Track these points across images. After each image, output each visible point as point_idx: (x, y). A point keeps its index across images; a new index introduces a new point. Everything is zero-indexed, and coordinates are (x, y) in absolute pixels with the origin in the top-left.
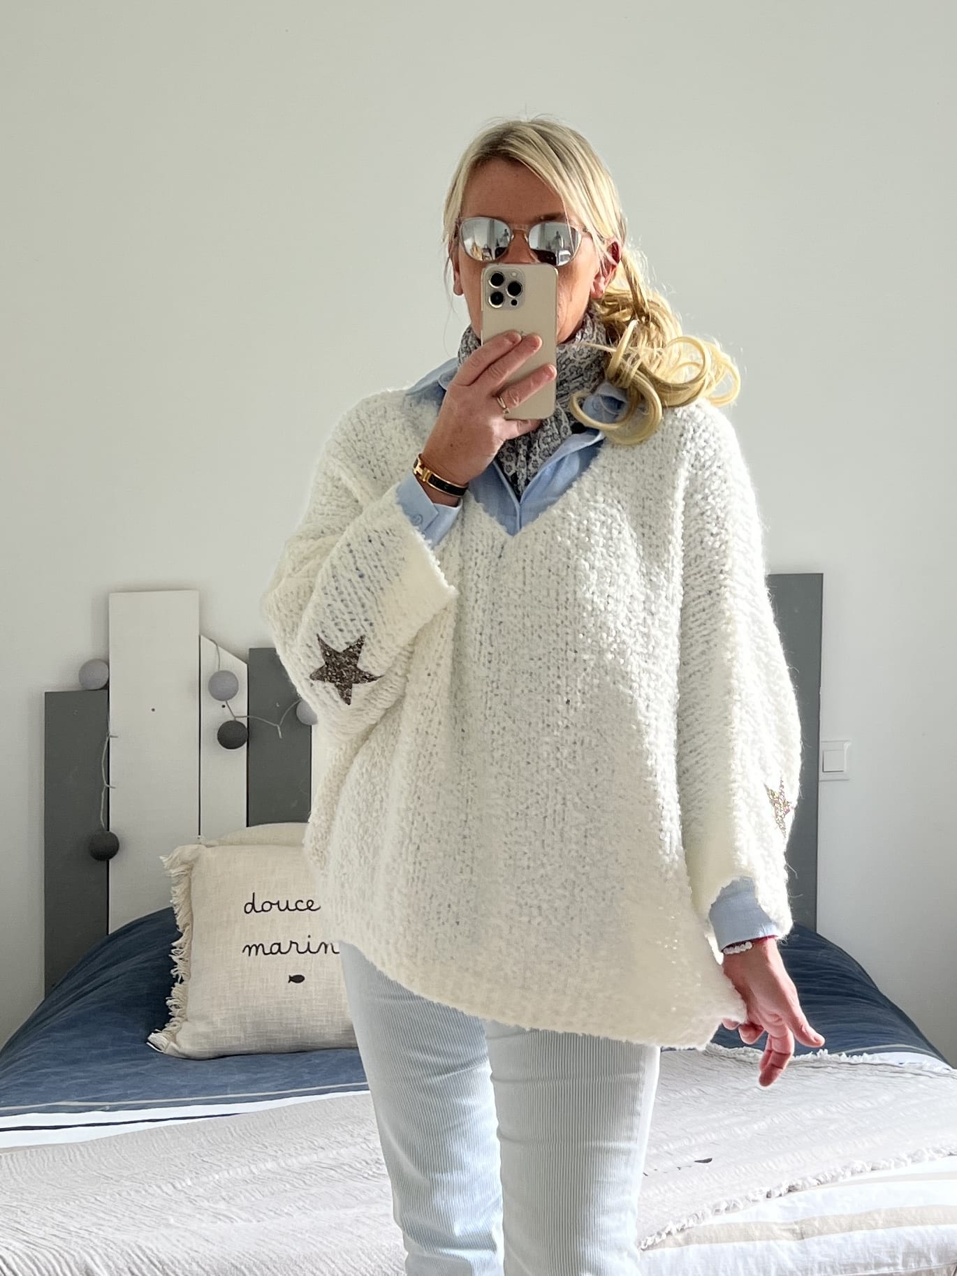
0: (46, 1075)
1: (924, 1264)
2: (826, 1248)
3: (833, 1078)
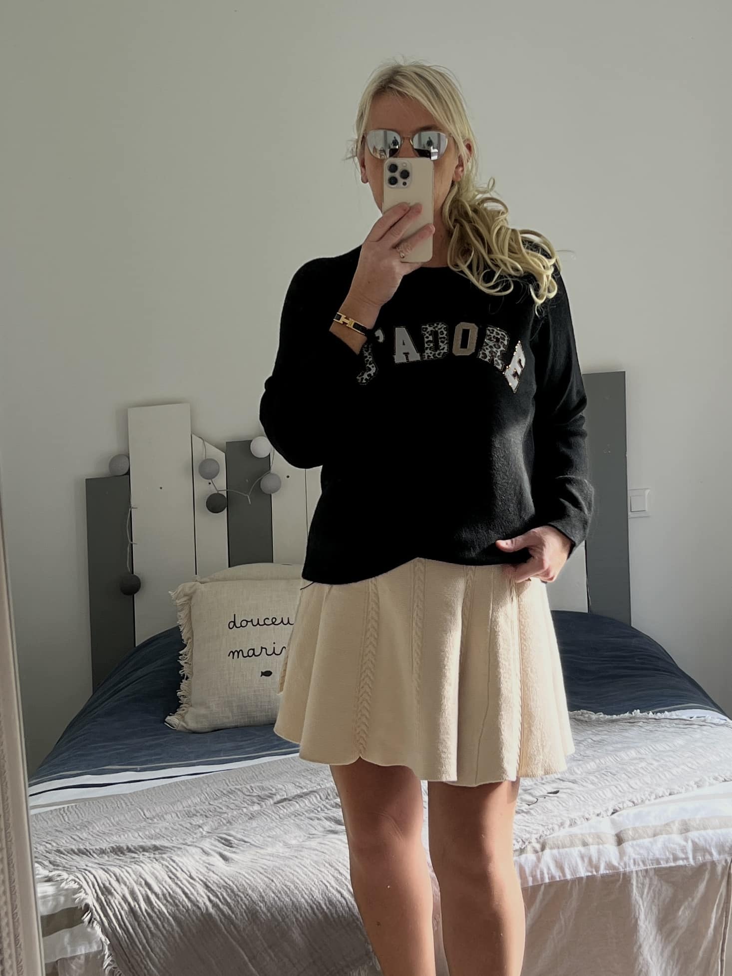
0: (95, 748)
1: (708, 857)
2: (638, 849)
3: (643, 730)
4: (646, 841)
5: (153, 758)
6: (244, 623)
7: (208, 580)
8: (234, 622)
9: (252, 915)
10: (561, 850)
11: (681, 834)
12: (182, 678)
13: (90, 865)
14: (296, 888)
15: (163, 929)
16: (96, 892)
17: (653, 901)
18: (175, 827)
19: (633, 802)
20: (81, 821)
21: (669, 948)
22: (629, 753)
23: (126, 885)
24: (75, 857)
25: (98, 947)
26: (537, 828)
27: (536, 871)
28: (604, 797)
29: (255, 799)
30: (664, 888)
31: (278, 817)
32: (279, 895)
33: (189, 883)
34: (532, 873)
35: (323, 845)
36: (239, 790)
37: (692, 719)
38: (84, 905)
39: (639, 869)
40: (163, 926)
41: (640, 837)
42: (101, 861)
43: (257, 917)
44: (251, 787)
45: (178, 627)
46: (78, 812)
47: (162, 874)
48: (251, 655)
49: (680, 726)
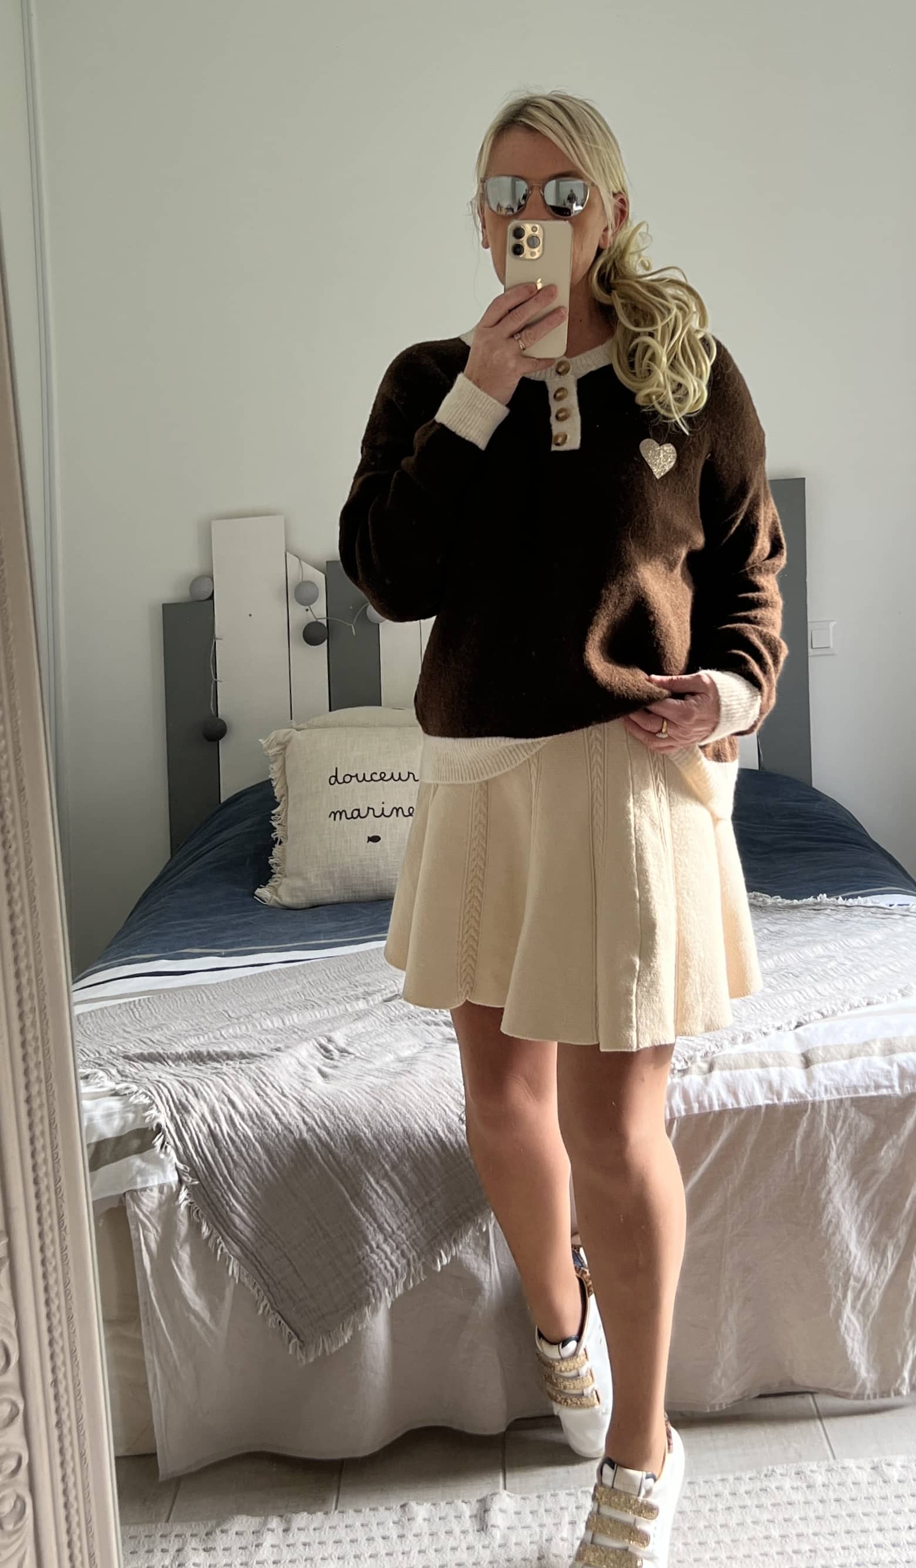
0: (174, 926)
2: (829, 1073)
3: (832, 919)
4: (840, 1064)
5: (241, 940)
6: (348, 779)
7: (306, 727)
8: (336, 777)
9: (355, 1142)
10: (733, 1072)
11: (884, 1056)
12: (273, 843)
13: (163, 1076)
14: (409, 1111)
15: (248, 1158)
16: (170, 1110)
17: (847, 1139)
19: (822, 1014)
21: (868, 1195)
22: (815, 949)
23: (205, 1101)
24: (146, 1064)
25: (174, 1177)
26: (703, 1043)
27: (703, 1096)
28: (785, 1004)
29: (360, 996)
30: (863, 1122)
31: (388, 1020)
32: (388, 1120)
33: (281, 1101)
34: (698, 1097)
35: (442, 1059)
37: (892, 908)
38: (155, 1125)
39: (833, 1098)
40: (248, 1154)
41: (833, 1058)
42: (177, 1071)
43: (360, 1145)
44: (355, 980)
45: (270, 781)
46: (151, 1007)
47: (248, 1089)
48: (355, 816)
49: (878, 916)
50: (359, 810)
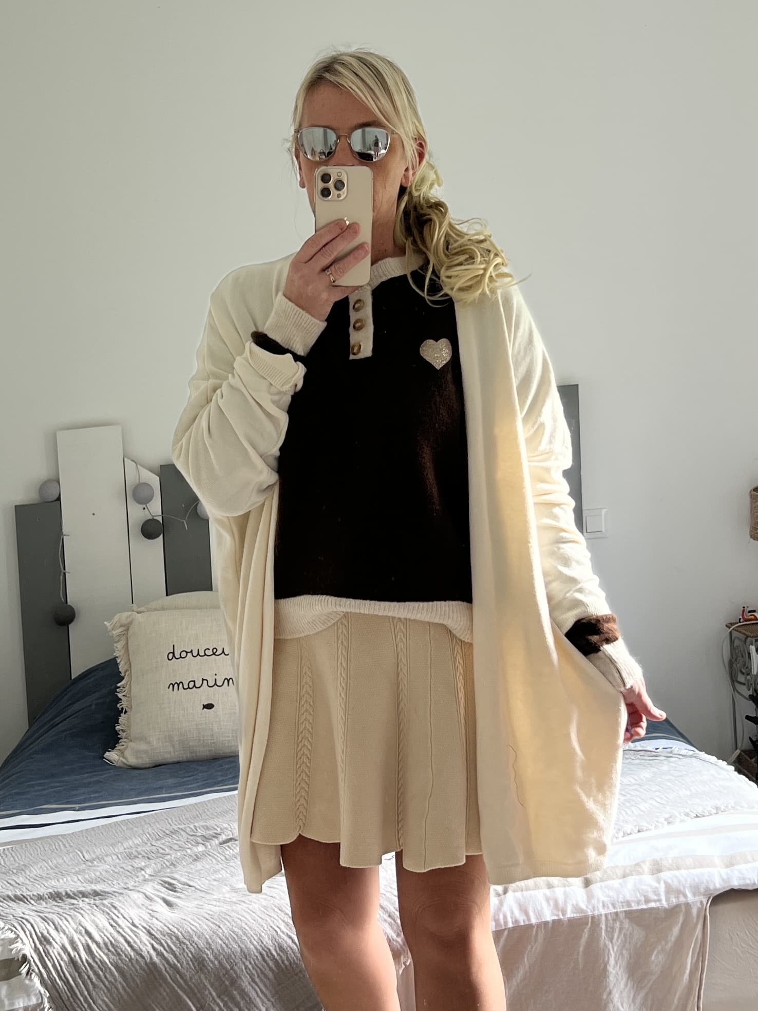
0: (33, 786)
1: (682, 899)
2: (607, 891)
4: (616, 883)
5: (92, 796)
6: (184, 654)
7: (146, 610)
8: (173, 653)
9: (199, 964)
10: (525, 893)
11: (653, 874)
12: (120, 712)
13: (27, 912)
14: (245, 934)
15: (105, 980)
16: (34, 942)
17: (624, 946)
18: (116, 870)
20: (17, 865)
21: (642, 994)
23: (65, 933)
24: (12, 904)
25: (38, 1000)
27: (499, 916)
29: (199, 840)
30: (636, 931)
31: (223, 858)
32: (227, 942)
33: (132, 930)
35: (272, 889)
36: (182, 829)
37: (658, 750)
38: (21, 956)
39: (610, 912)
40: (105, 977)
41: (610, 878)
42: (39, 908)
43: (204, 966)
44: (195, 826)
45: (115, 659)
46: (14, 855)
47: (103, 921)
48: (191, 686)
49: (646, 758)
50: (194, 681)
